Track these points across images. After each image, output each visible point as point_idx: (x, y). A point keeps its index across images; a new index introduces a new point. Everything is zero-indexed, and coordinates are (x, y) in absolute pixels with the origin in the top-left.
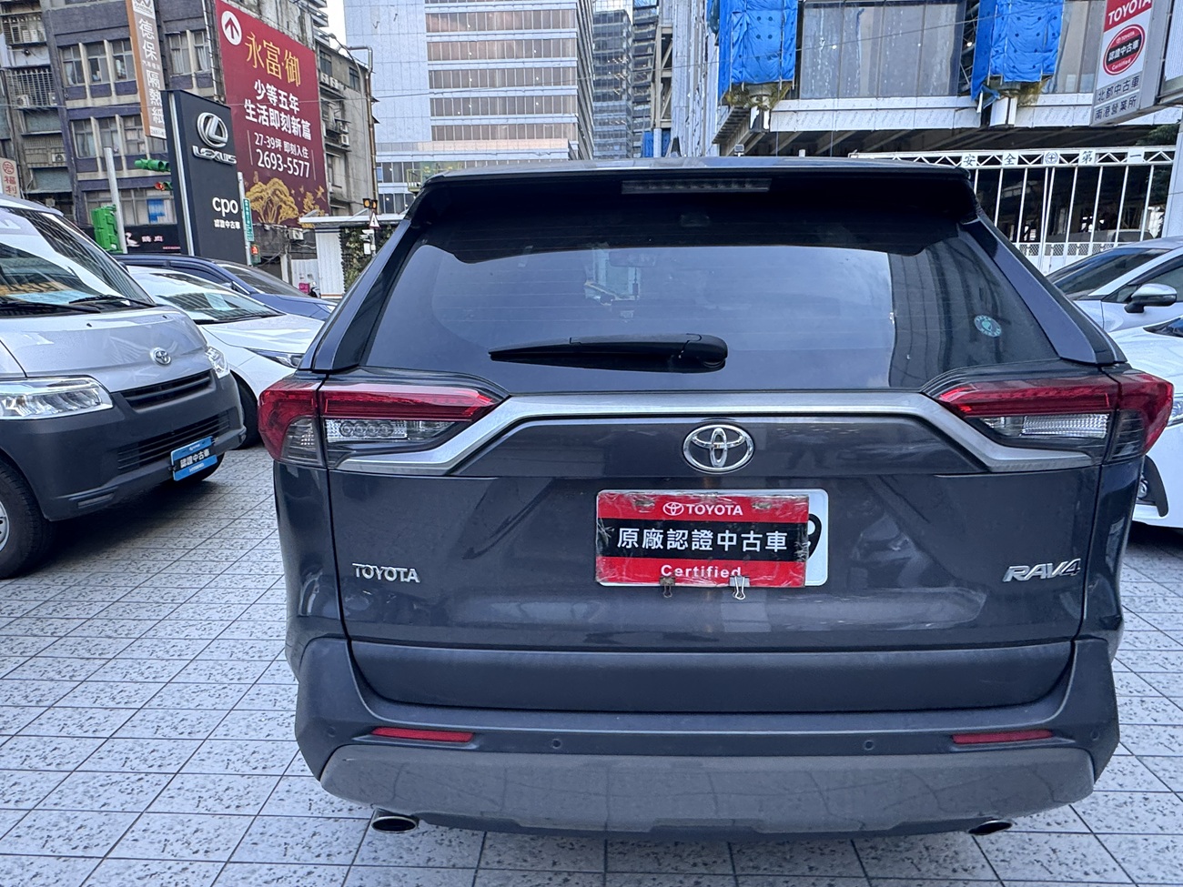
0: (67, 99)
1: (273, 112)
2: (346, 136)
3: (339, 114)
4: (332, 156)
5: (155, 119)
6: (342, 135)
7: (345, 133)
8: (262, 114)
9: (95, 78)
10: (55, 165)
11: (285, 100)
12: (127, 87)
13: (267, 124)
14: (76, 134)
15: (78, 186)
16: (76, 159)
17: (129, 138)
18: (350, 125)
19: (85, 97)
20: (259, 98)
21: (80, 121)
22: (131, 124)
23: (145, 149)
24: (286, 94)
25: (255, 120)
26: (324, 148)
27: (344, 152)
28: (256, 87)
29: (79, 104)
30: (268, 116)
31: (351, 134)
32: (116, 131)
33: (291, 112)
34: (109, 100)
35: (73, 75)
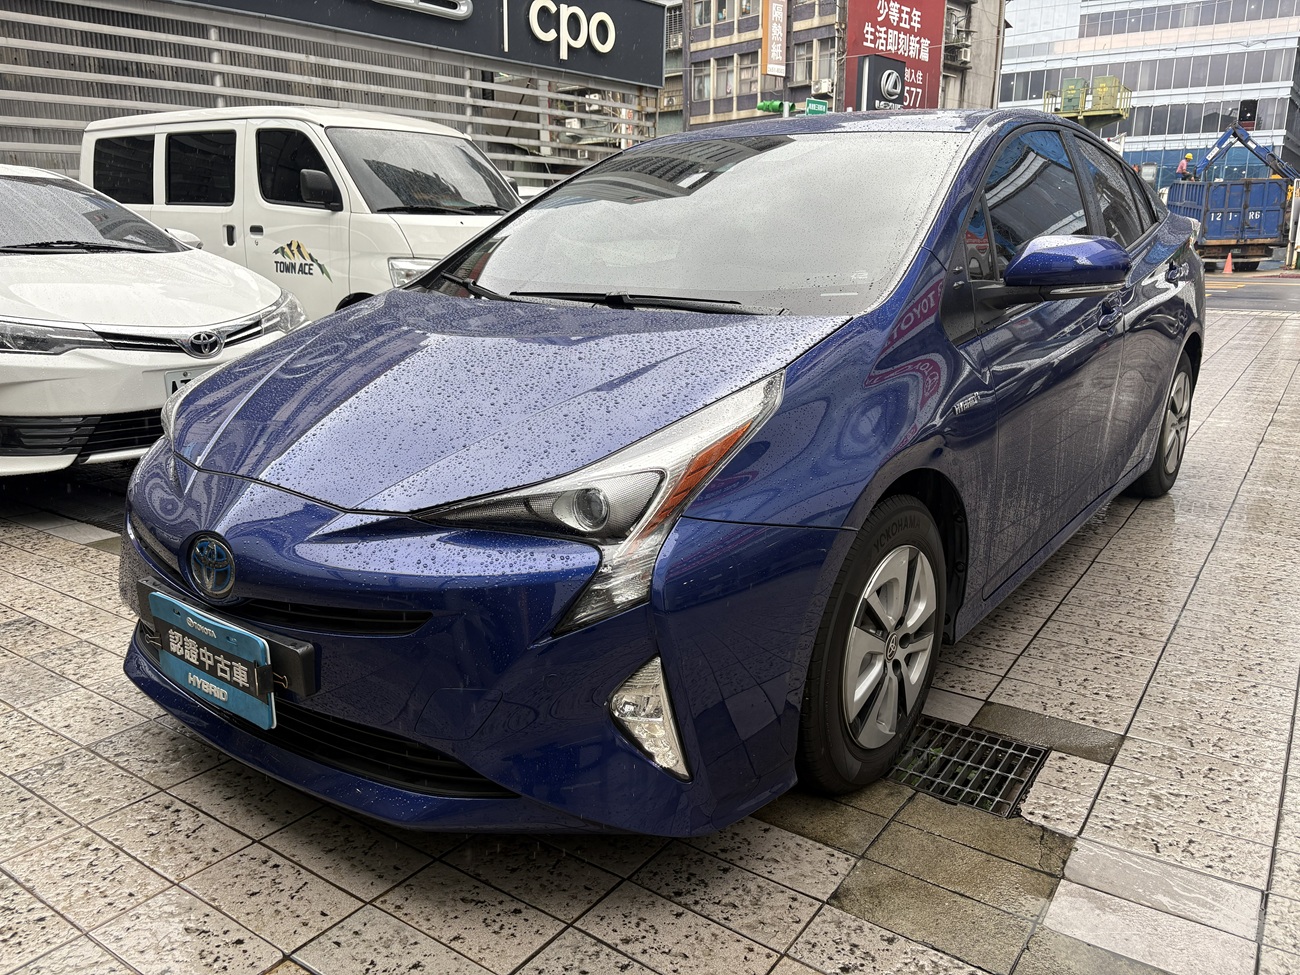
0: (692, 42)
1: (893, 33)
2: (969, 50)
3: (963, 23)
4: (948, 76)
5: (773, 55)
6: (963, 50)
7: (967, 46)
8: (880, 38)
9: (721, 17)
10: (666, 110)
11: (907, 17)
12: (750, 23)
13: (884, 48)
14: (695, 77)
16: (691, 102)
17: (743, 77)
18: (974, 35)
19: (708, 38)
20: (880, 19)
21: (701, 63)
22: (747, 62)
23: (757, 89)
24: (909, 10)
25: (872, 46)
26: (942, 68)
27: (962, 70)
28: (878, 7)
29: (702, 45)
30: (886, 39)
31: (974, 46)
32: (732, 71)
33: (910, 31)
34: (731, 39)
35: (701, 16)
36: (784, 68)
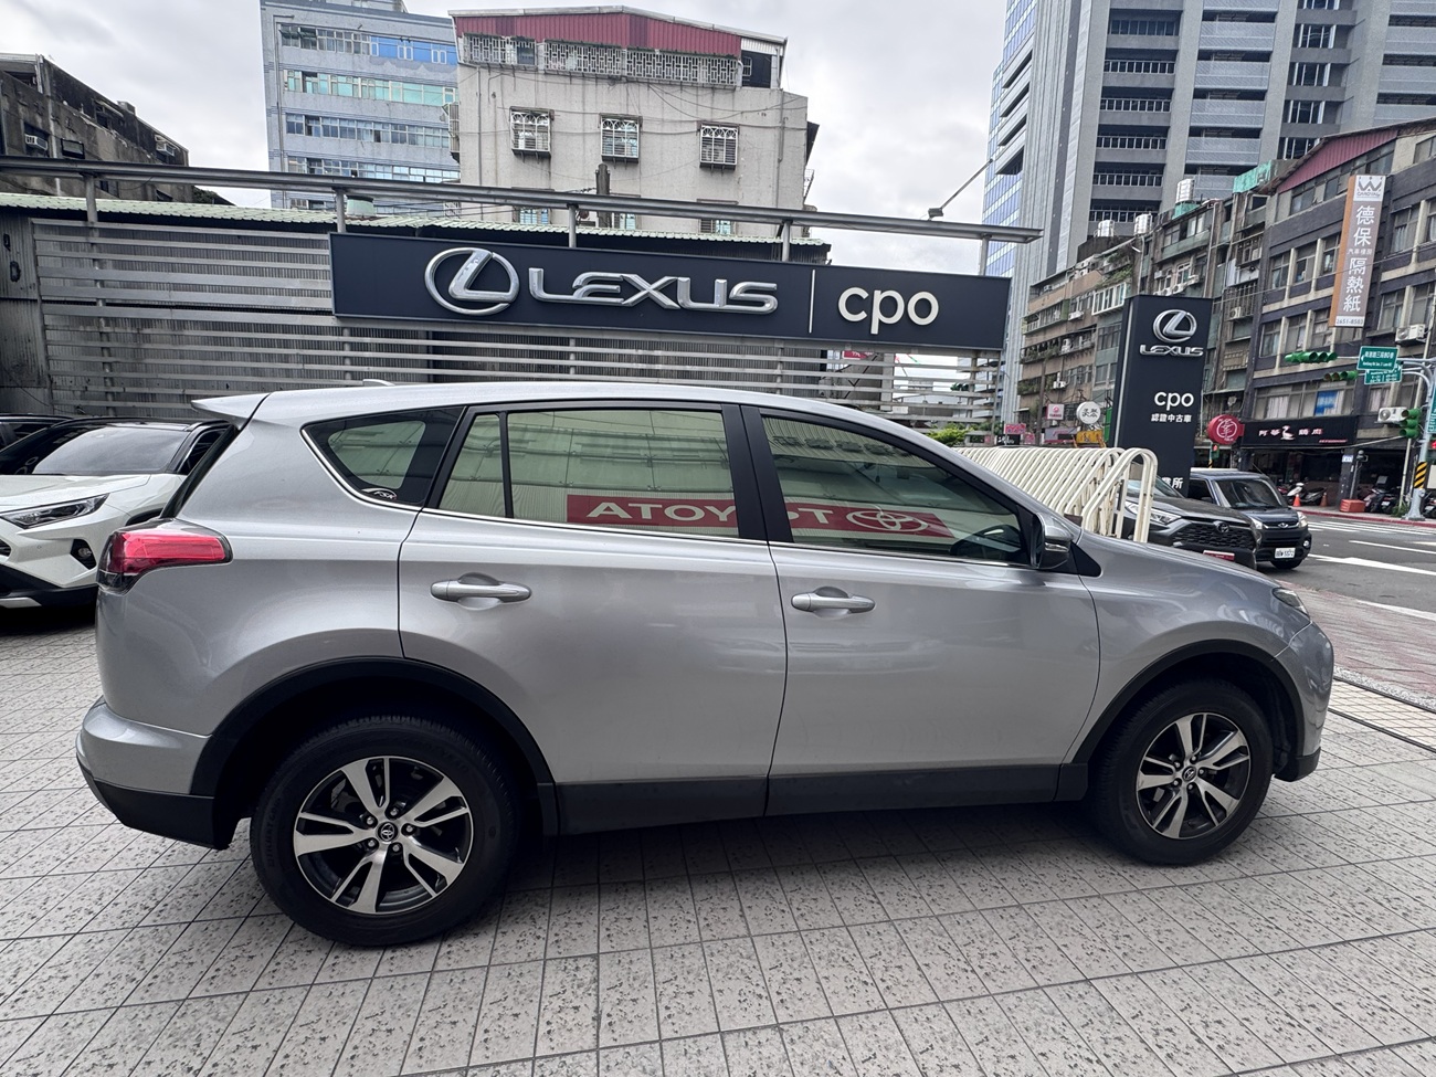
0: (1265, 304)
5: (1346, 308)
9: (1298, 279)
12: (1327, 280)
14: (1264, 336)
15: (1252, 384)
16: (1257, 358)
17: (1317, 331)
19: (1283, 300)
21: (1271, 324)
22: (1322, 317)
23: (1331, 340)
29: (1276, 306)
32: (1305, 327)
34: (1306, 297)
35: (1278, 280)
36: (1363, 318)
